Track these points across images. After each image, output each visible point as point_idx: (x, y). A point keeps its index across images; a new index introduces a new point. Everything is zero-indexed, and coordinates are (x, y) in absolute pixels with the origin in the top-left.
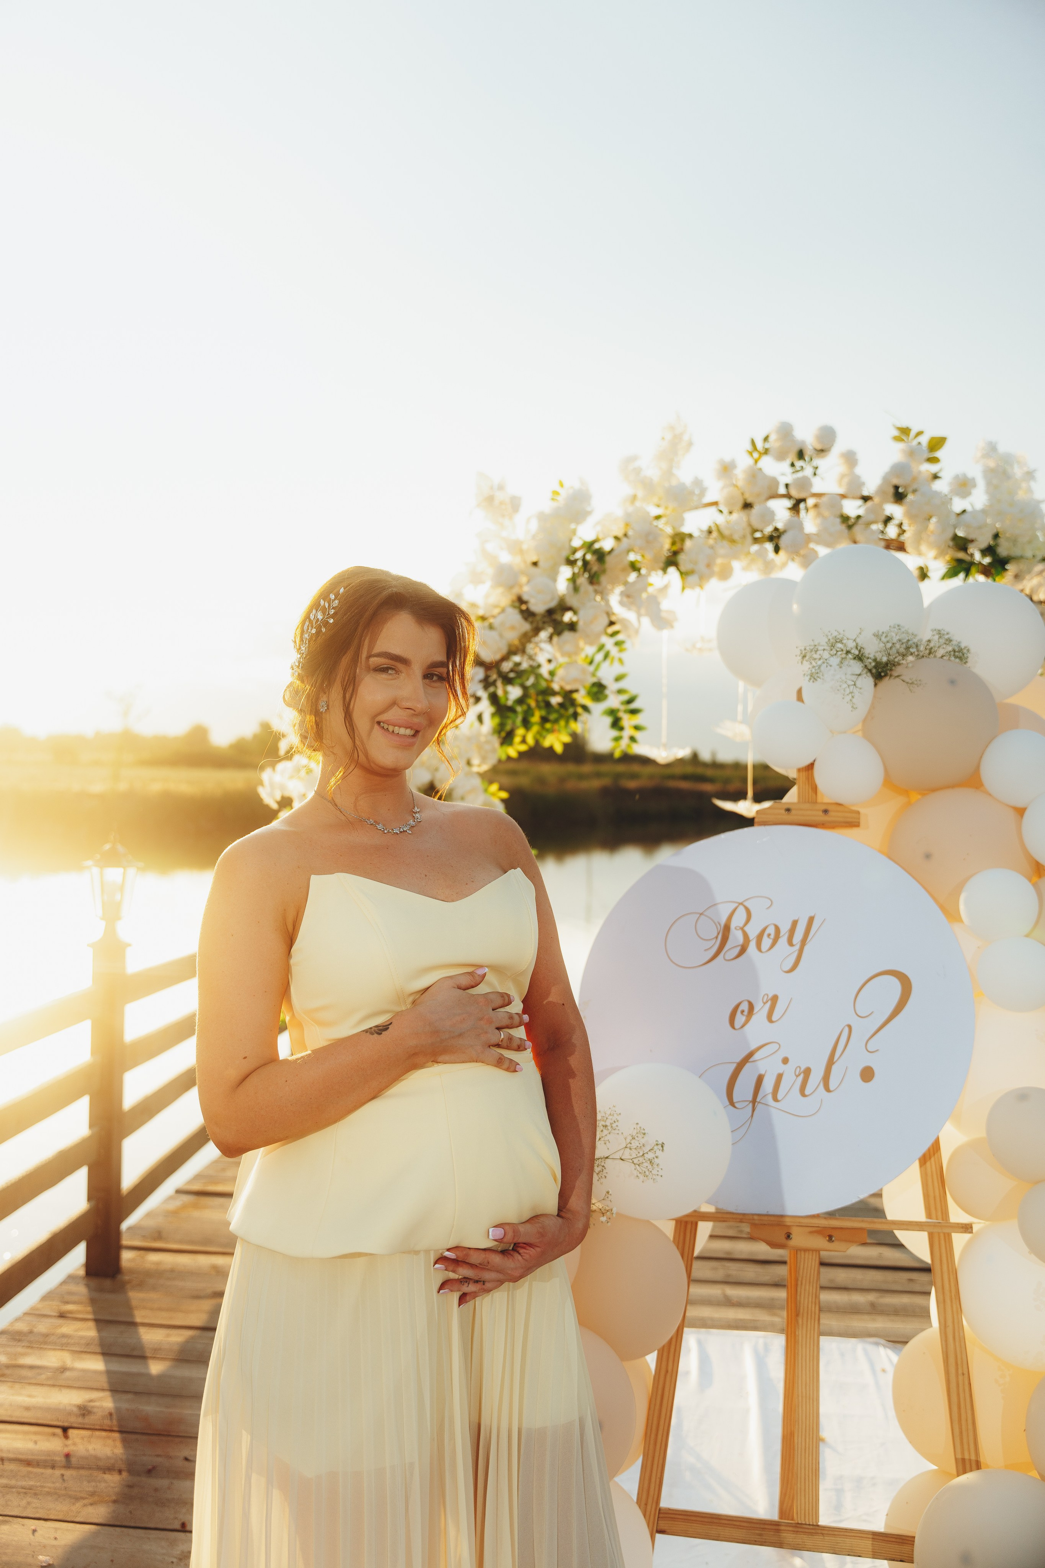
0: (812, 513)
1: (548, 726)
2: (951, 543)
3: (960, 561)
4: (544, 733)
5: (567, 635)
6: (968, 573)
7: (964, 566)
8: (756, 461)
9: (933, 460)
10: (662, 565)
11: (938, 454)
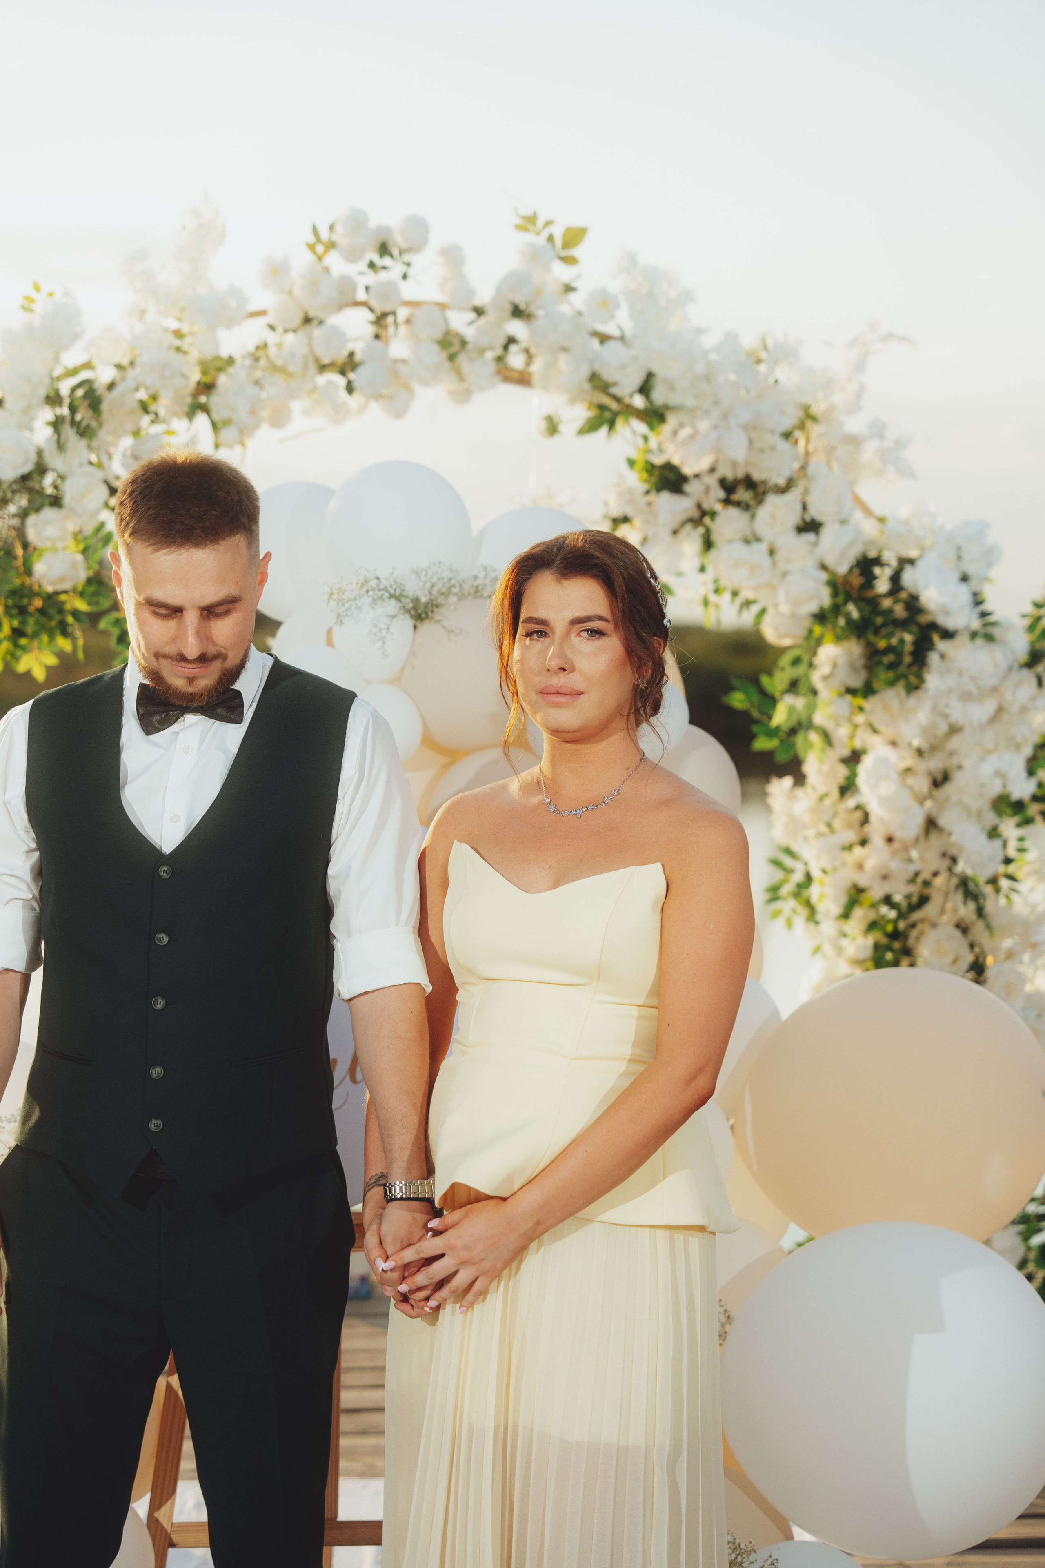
0: (402, 329)
1: (23, 641)
2: (587, 386)
3: (602, 408)
4: (19, 653)
5: (49, 513)
6: (612, 424)
7: (607, 415)
8: (320, 258)
9: (570, 260)
10: (186, 408)
11: (576, 252)
